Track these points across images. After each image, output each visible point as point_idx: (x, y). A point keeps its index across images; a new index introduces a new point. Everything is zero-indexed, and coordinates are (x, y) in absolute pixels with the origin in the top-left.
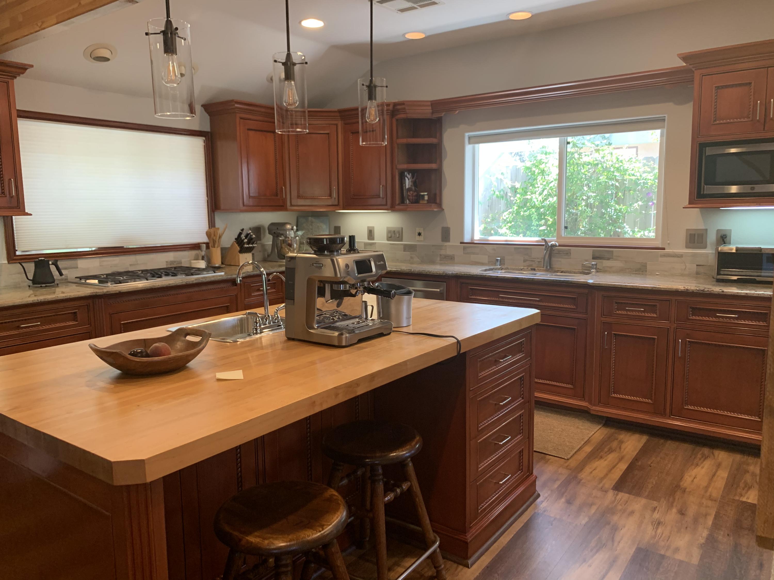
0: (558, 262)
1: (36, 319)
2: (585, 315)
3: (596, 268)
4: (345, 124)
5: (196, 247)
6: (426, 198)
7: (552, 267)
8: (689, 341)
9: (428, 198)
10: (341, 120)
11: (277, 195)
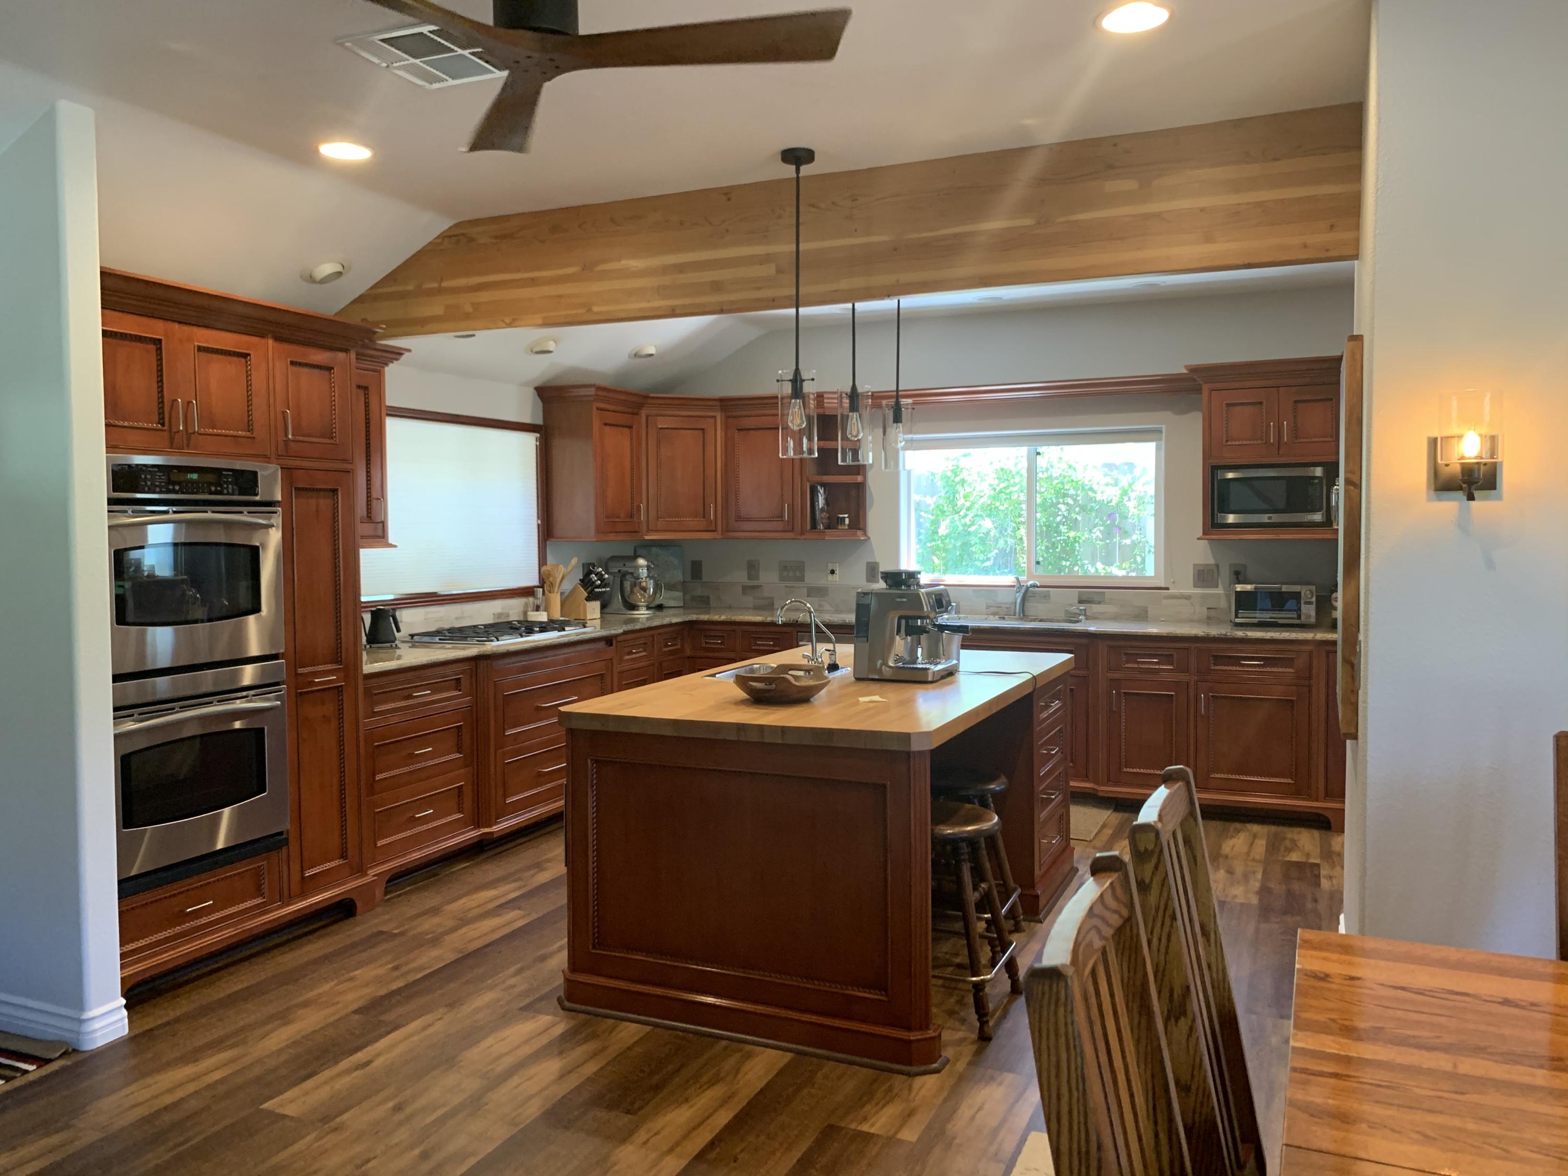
0: (1036, 608)
1: (426, 687)
2: (1084, 672)
3: (1085, 615)
4: (728, 417)
5: (527, 592)
6: (847, 521)
7: (1026, 614)
8: (1212, 696)
9: (850, 521)
10: (721, 412)
11: (631, 517)
